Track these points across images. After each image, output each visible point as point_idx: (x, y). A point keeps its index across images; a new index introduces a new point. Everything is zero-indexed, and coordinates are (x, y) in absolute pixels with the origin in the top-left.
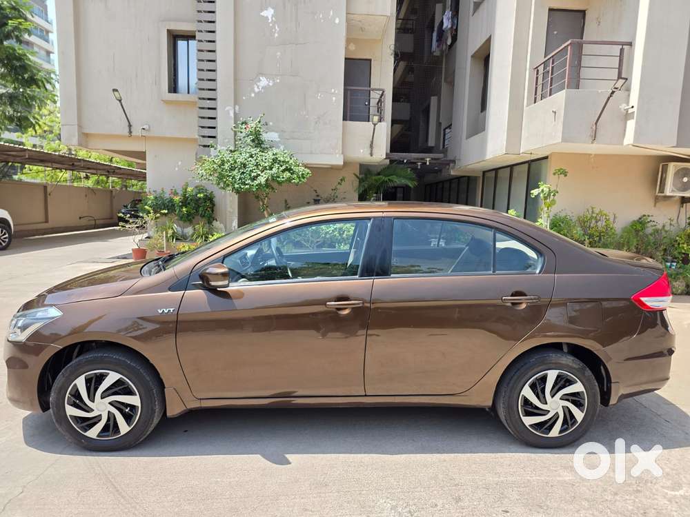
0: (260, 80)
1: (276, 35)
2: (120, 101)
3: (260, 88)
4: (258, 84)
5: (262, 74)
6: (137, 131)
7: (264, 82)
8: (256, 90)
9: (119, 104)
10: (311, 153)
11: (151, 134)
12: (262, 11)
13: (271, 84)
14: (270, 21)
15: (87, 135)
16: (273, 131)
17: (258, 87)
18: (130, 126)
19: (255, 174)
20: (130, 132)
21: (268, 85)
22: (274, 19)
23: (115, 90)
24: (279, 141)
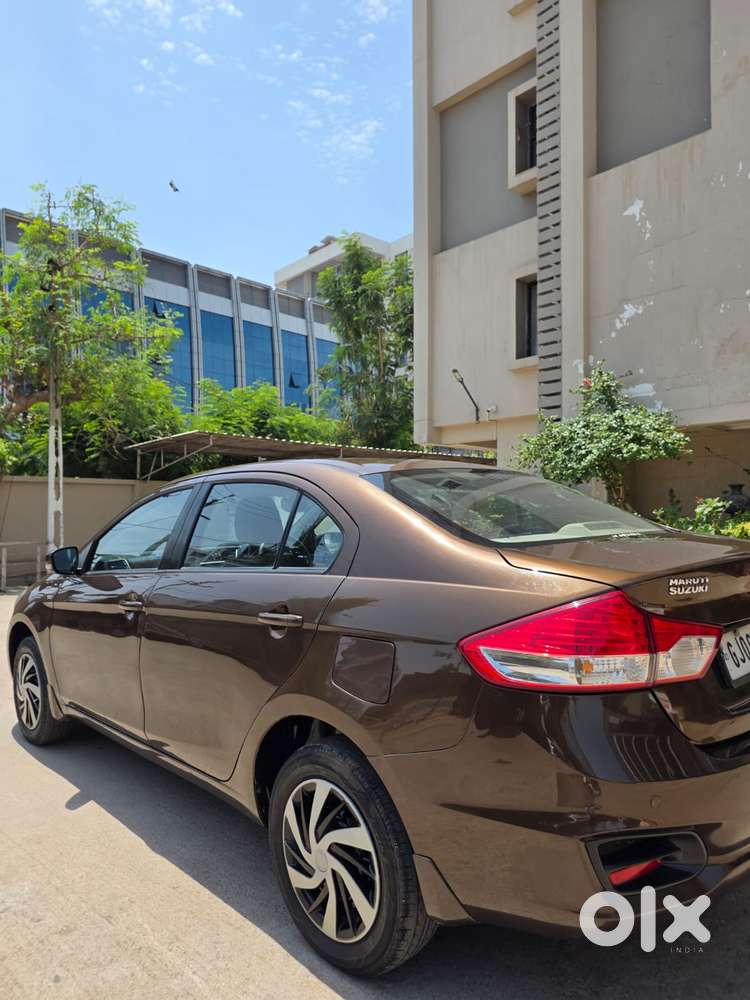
0: (624, 310)
1: (648, 236)
2: (462, 382)
3: (624, 321)
4: (621, 316)
5: (627, 300)
6: (484, 417)
7: (630, 311)
8: (619, 325)
9: (462, 387)
10: (710, 406)
11: (498, 417)
12: (626, 209)
13: (640, 312)
14: (637, 219)
15: (440, 430)
16: (644, 382)
17: (621, 322)
18: (477, 410)
19: (583, 452)
20: (478, 418)
21: (637, 314)
22: (643, 214)
23: (455, 371)
24: (654, 396)
